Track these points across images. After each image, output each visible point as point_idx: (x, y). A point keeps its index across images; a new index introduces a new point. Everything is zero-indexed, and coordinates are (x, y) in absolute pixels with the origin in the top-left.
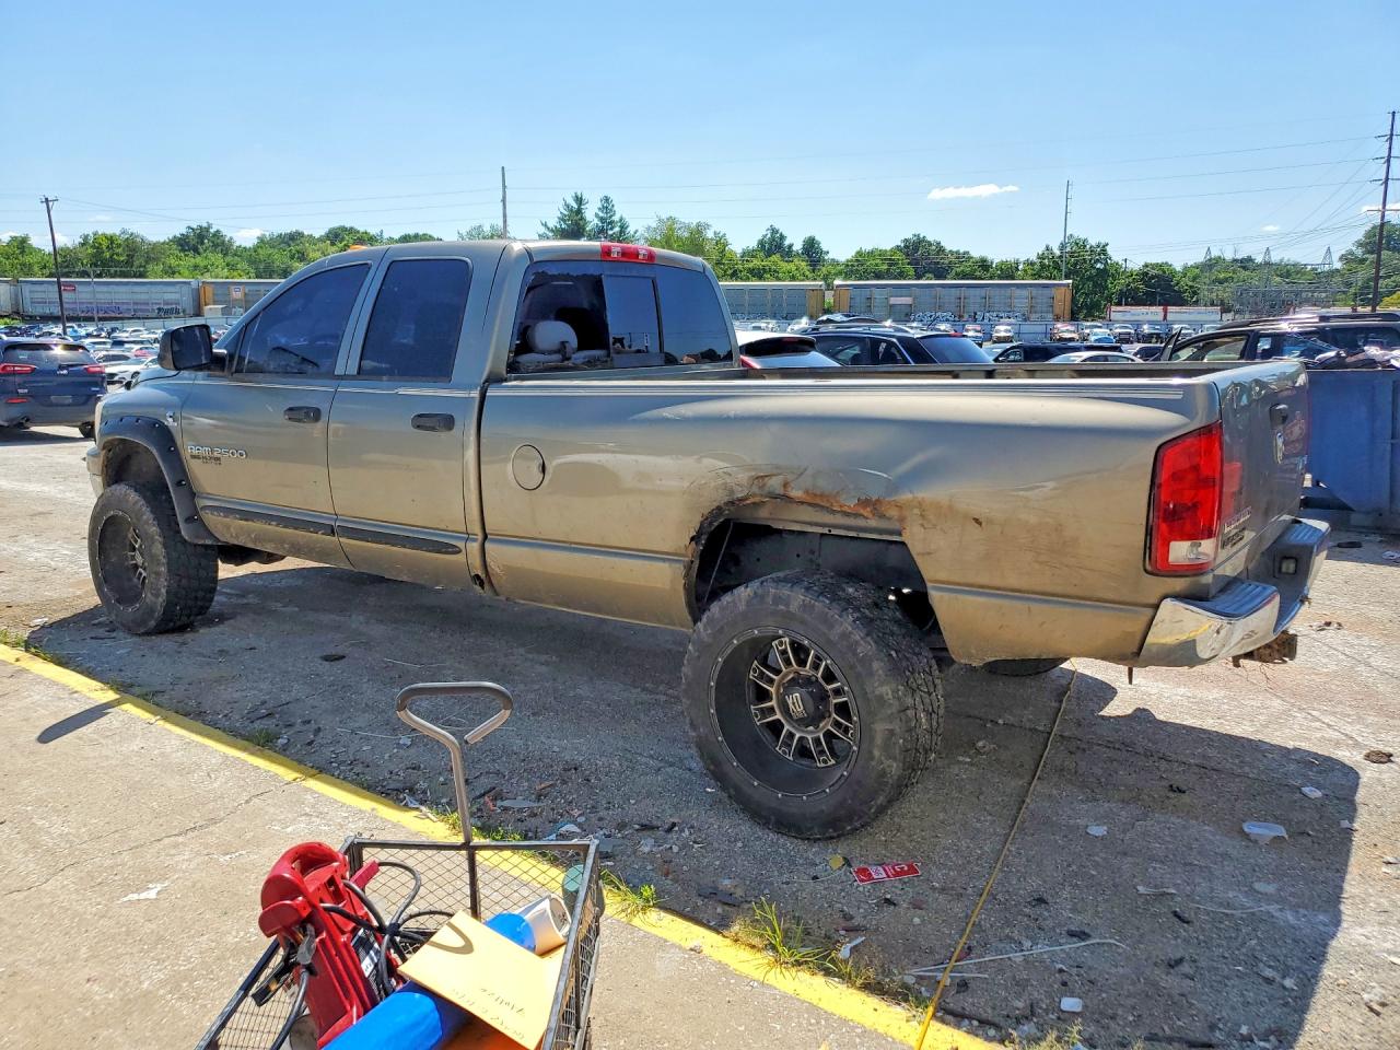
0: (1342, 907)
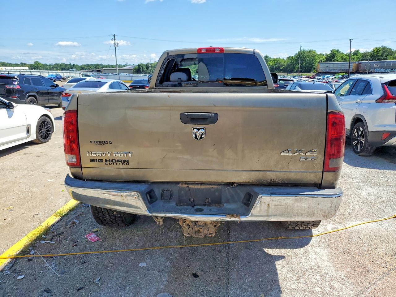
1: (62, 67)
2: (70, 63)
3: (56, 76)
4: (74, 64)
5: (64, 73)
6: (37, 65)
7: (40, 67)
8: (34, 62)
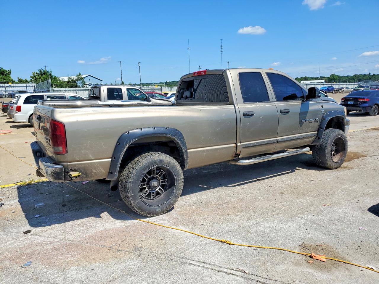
0: (19, 203)
1: (360, 78)
2: (369, 73)
3: (328, 88)
4: (374, 74)
5: (348, 84)
6: (333, 78)
7: (336, 79)
8: (331, 75)
